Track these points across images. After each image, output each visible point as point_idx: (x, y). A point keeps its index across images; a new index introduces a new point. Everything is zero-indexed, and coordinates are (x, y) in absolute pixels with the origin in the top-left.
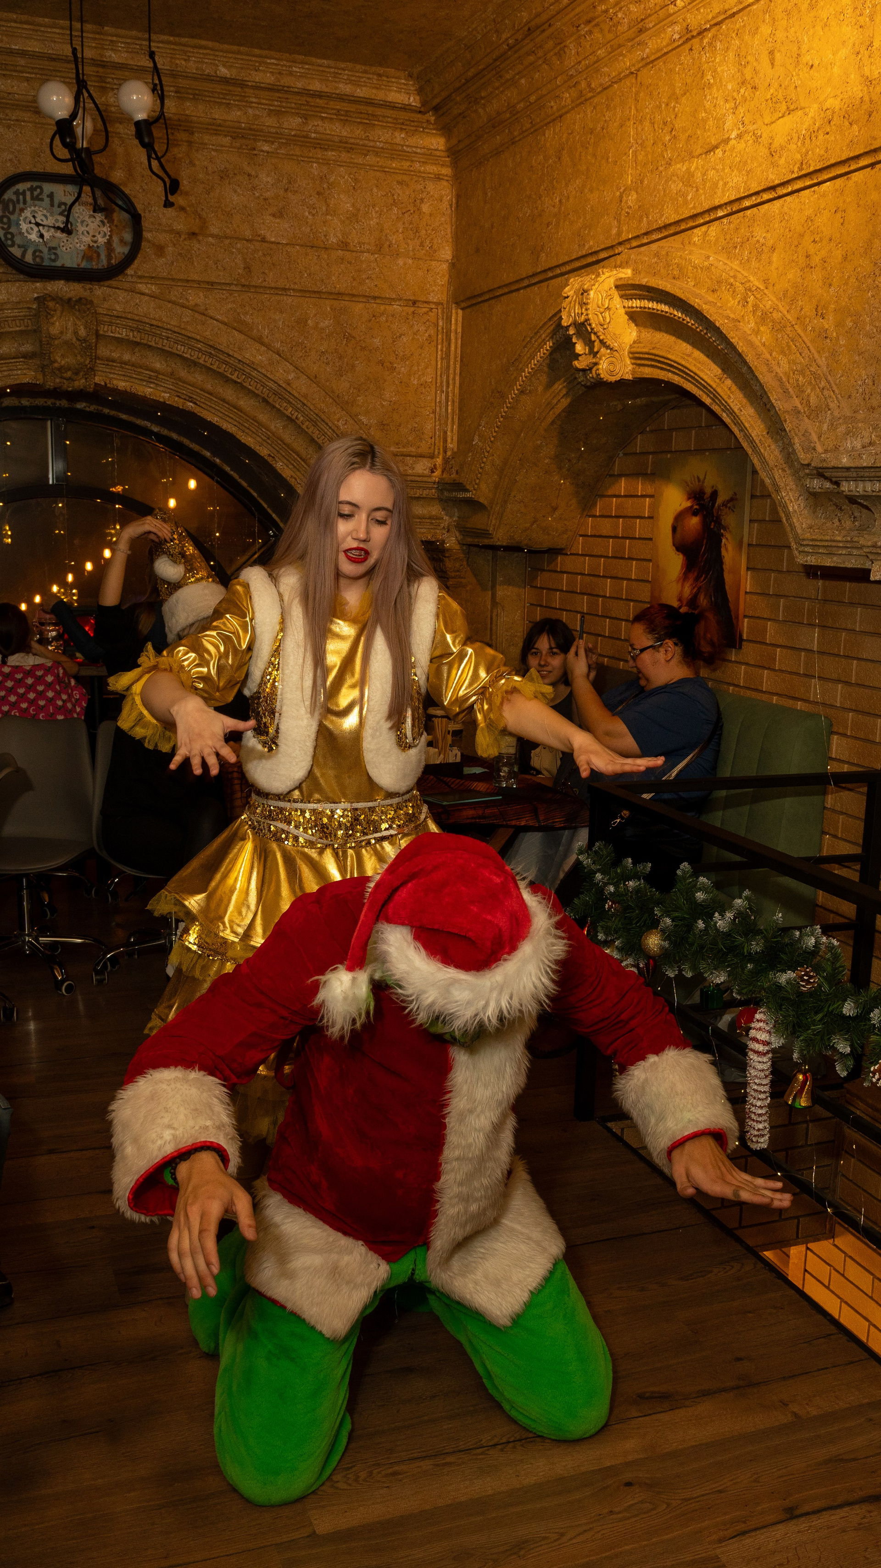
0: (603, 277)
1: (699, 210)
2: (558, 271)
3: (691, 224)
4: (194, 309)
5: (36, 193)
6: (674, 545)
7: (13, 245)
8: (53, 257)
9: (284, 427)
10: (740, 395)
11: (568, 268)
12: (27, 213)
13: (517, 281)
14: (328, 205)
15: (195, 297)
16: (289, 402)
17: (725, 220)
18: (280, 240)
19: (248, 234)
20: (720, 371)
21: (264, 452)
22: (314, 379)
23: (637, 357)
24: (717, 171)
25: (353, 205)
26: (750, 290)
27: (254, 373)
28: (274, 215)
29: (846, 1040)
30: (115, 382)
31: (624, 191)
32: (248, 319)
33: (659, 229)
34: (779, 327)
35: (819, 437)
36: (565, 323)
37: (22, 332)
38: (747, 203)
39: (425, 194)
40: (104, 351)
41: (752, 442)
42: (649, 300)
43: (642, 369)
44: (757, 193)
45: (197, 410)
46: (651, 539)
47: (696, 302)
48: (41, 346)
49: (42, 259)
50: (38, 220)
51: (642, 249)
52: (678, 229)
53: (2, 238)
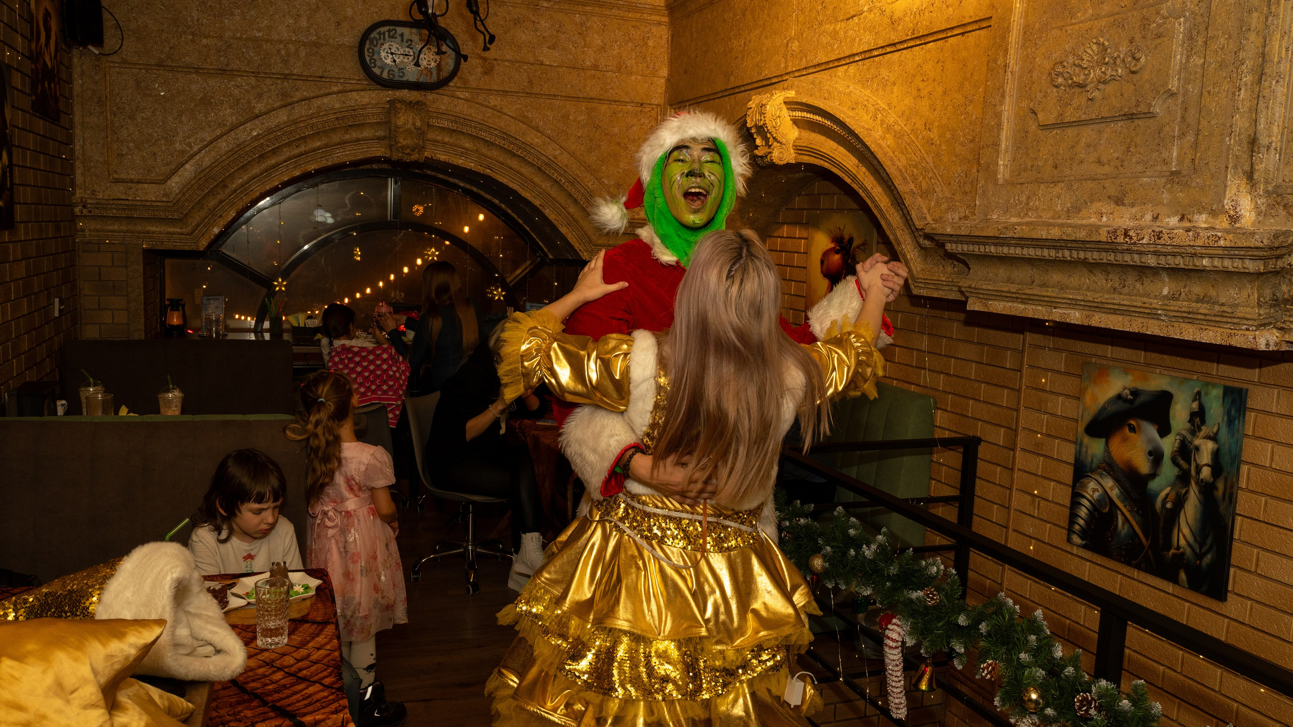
0: (776, 96)
1: (842, 56)
2: (743, 89)
3: (836, 64)
4: (493, 108)
5: (392, 33)
6: (822, 272)
7: (375, 67)
8: (401, 74)
9: (551, 186)
10: (872, 179)
11: (750, 87)
12: (386, 46)
13: (714, 94)
14: (585, 41)
15: (494, 101)
16: (555, 170)
17: (860, 63)
18: (552, 63)
19: (531, 60)
20: (857, 162)
21: (537, 203)
22: (572, 154)
23: (799, 149)
24: (855, 31)
25: (602, 41)
26: (879, 110)
27: (533, 151)
28: (549, 48)
29: (961, 643)
30: (438, 156)
31: (790, 39)
32: (529, 115)
33: (814, 66)
34: (898, 136)
35: (929, 211)
36: (749, 125)
37: (378, 123)
38: (876, 53)
39: (650, 34)
40: (431, 135)
41: (880, 210)
42: (807, 112)
43: (802, 157)
44: (883, 47)
45: (493, 175)
46: (806, 268)
47: (841, 116)
48: (390, 132)
49: (394, 75)
50: (393, 51)
51: (802, 78)
52: (827, 67)
53: (368, 62)
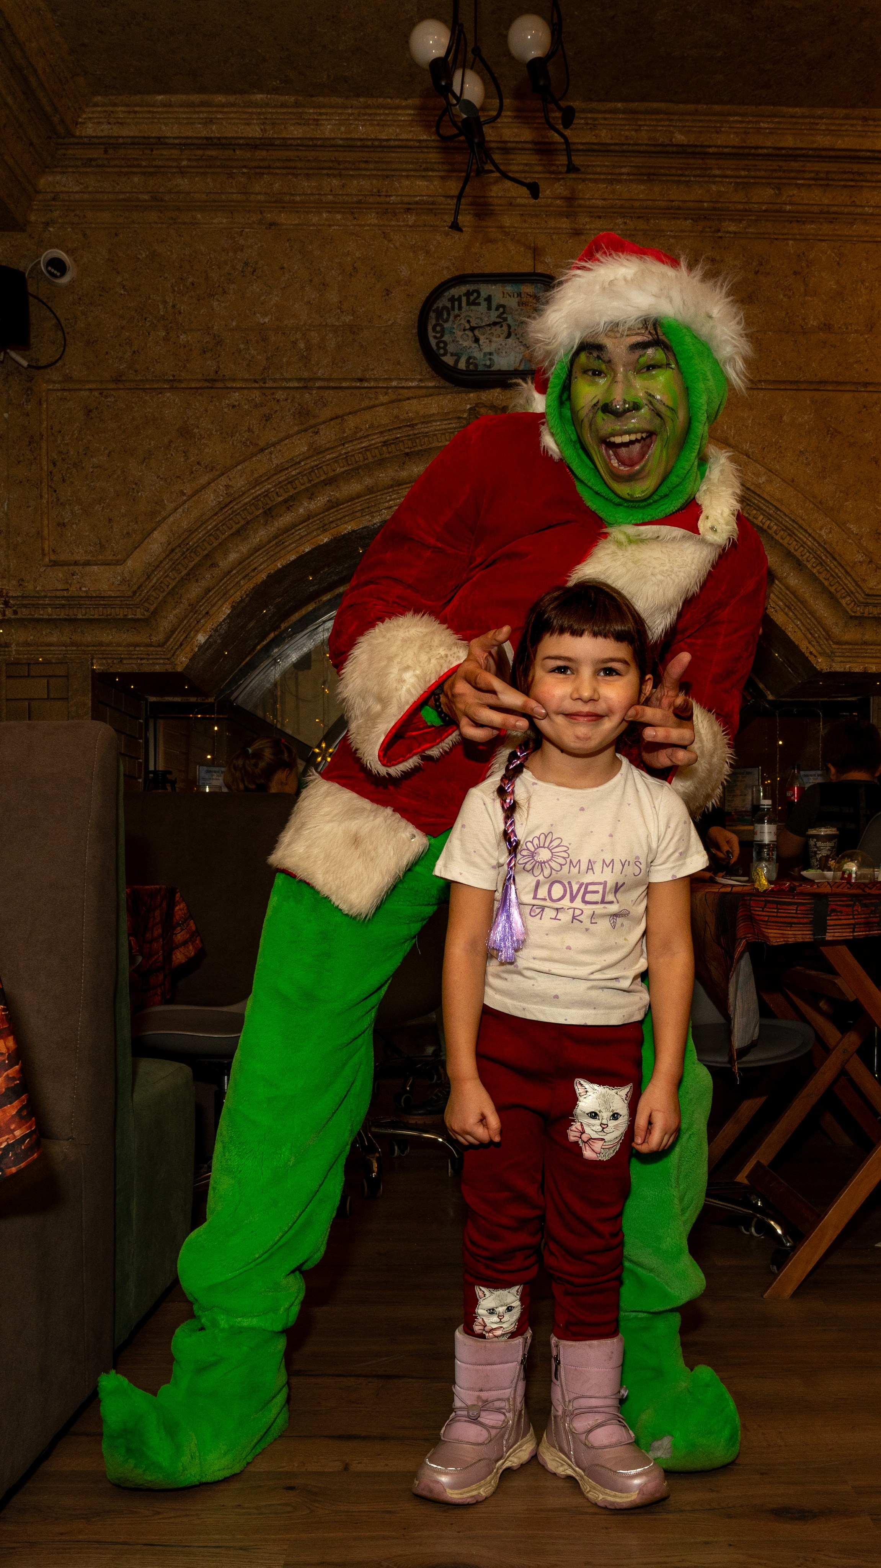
5: (472, 298)
7: (445, 354)
8: (488, 363)
12: (462, 319)
14: (807, 285)
16: (759, 509)
22: (791, 482)
25: (838, 283)
49: (476, 365)
50: (473, 324)
53: (434, 347)
